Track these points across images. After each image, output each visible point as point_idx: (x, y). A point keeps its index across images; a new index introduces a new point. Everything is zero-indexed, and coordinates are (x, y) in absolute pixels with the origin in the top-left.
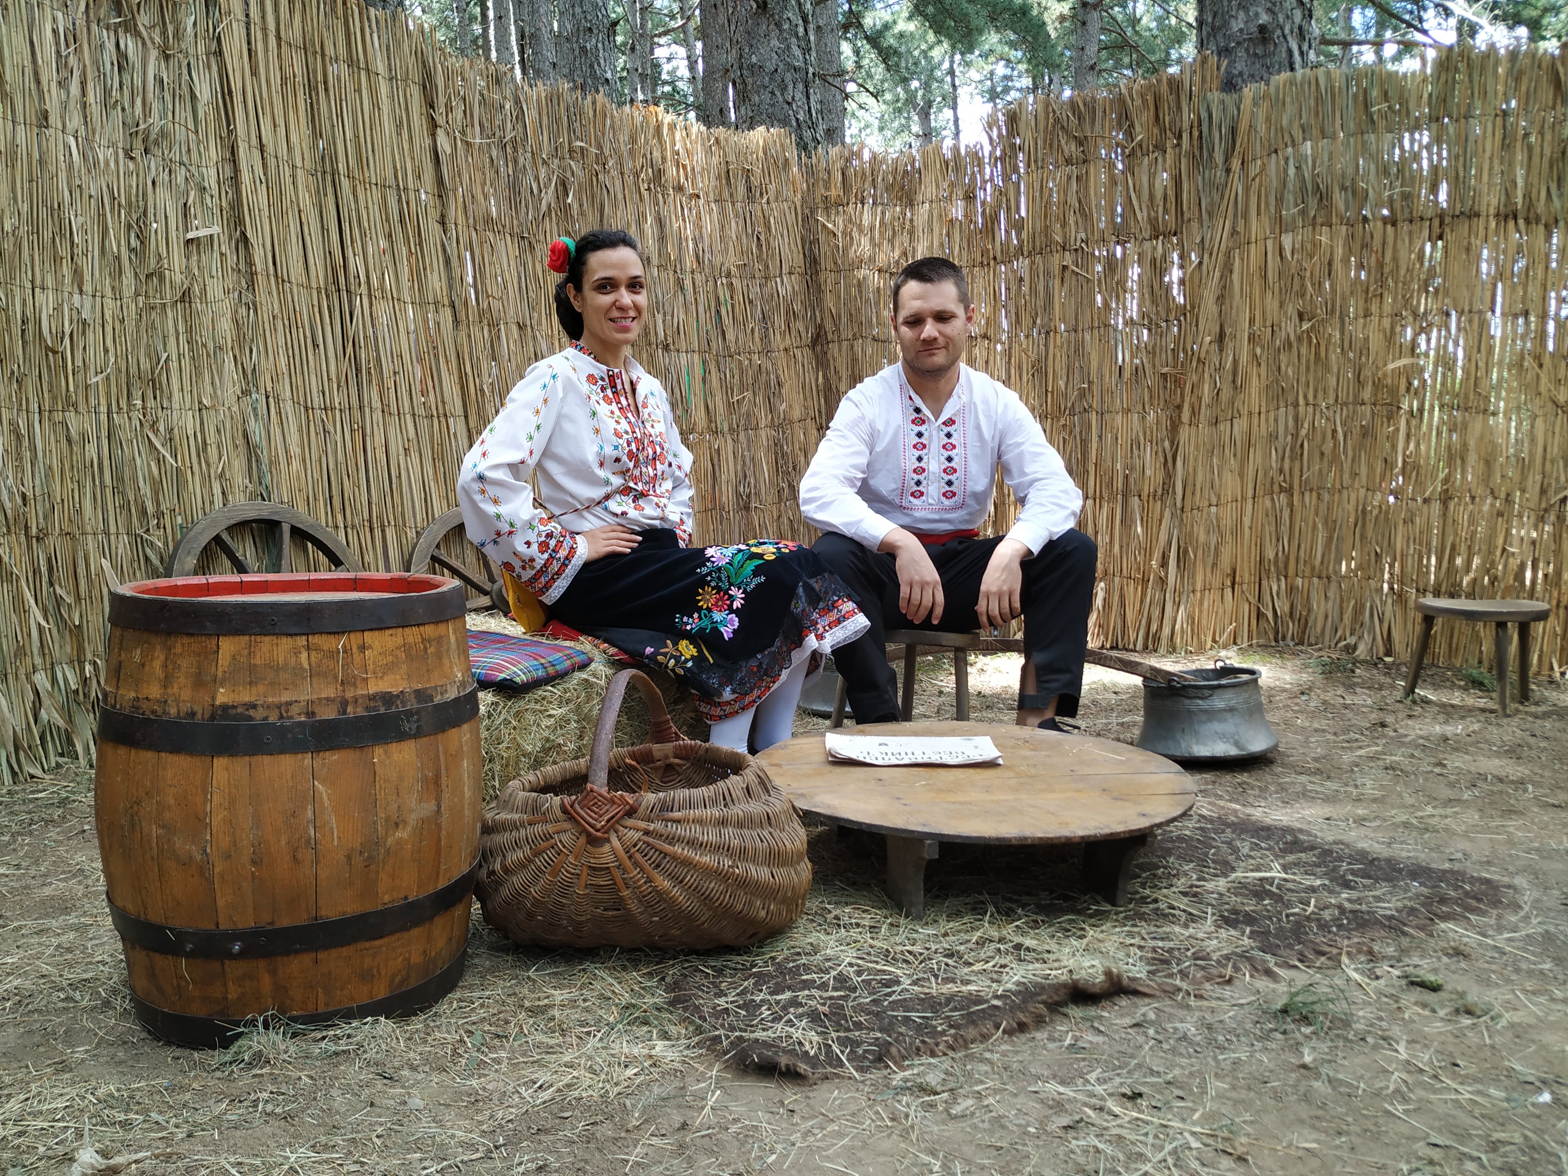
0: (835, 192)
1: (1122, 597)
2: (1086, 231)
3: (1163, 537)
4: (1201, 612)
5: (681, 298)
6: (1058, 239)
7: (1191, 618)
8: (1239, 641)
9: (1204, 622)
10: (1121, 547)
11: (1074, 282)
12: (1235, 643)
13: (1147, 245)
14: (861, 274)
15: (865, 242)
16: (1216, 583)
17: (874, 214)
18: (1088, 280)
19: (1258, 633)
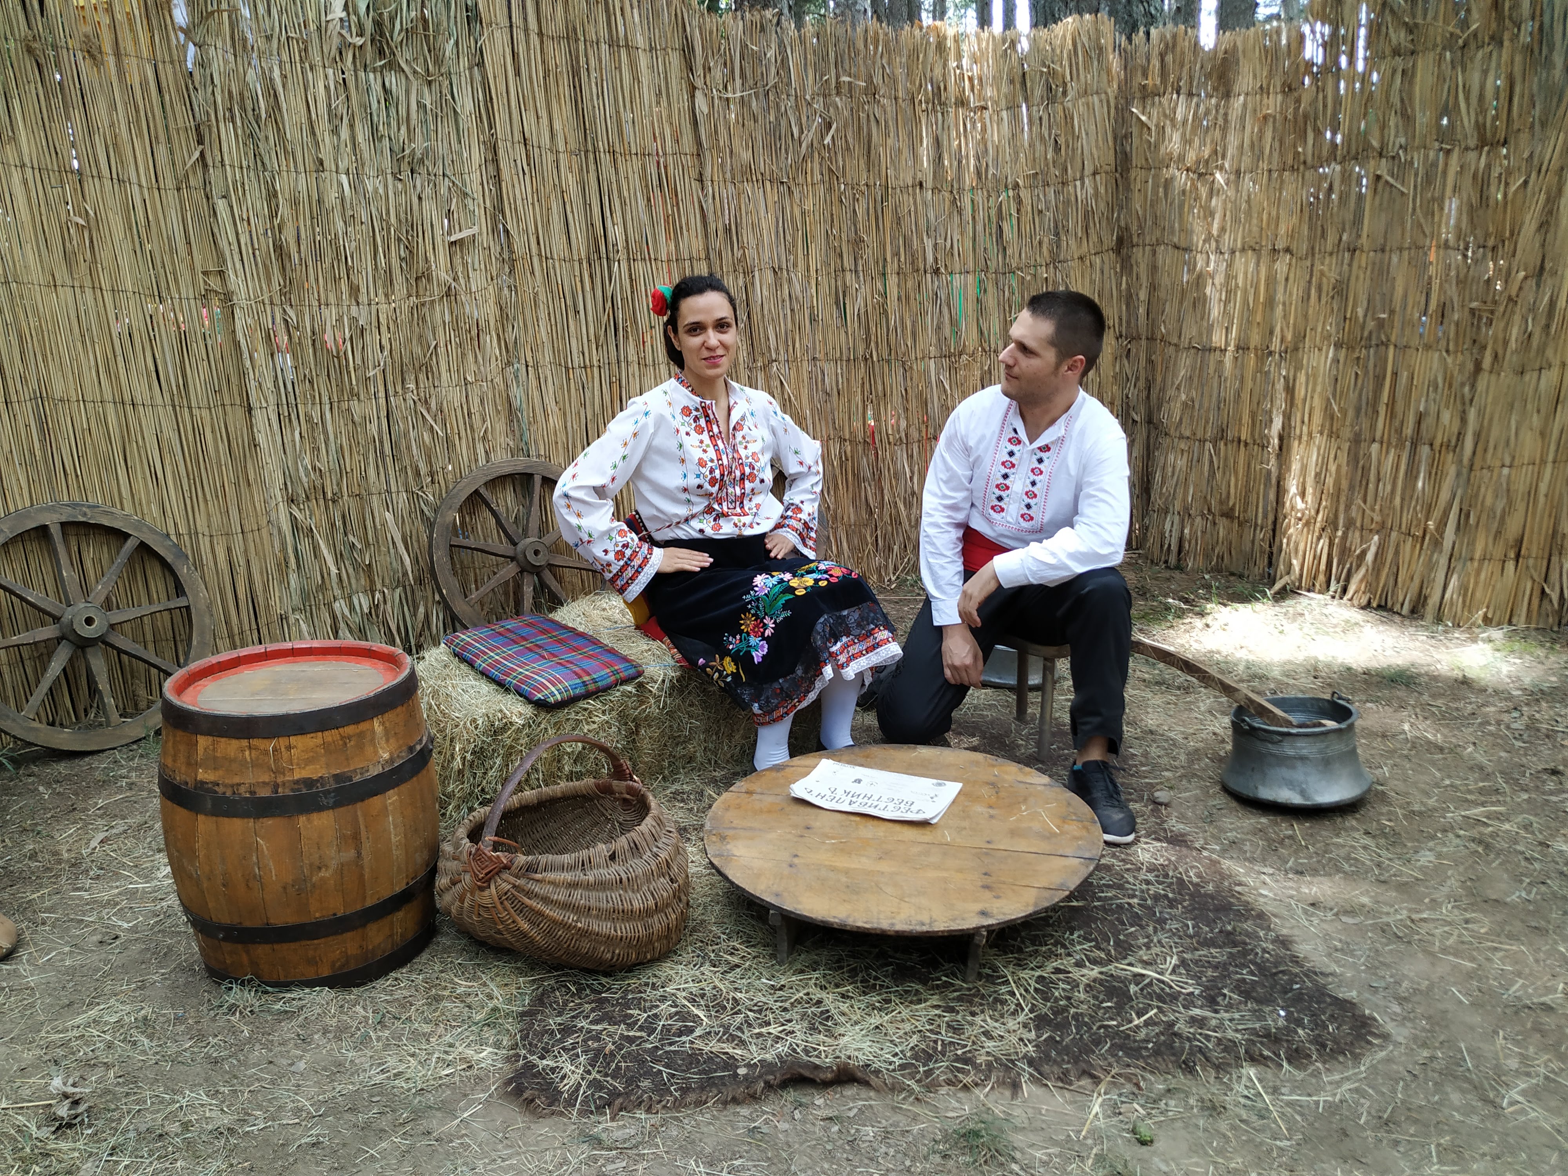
0: (1153, 80)
1: (1397, 553)
2: (1406, 134)
3: (1445, 495)
4: (1476, 583)
5: (956, 218)
6: (1375, 143)
7: (1463, 589)
8: (1514, 621)
9: (1478, 594)
10: (1403, 499)
11: (1386, 195)
12: (1510, 623)
13: (1472, 155)
14: (1166, 173)
15: (1176, 137)
16: (1498, 553)
17: (1188, 107)
18: (1403, 193)
19: (1539, 613)
